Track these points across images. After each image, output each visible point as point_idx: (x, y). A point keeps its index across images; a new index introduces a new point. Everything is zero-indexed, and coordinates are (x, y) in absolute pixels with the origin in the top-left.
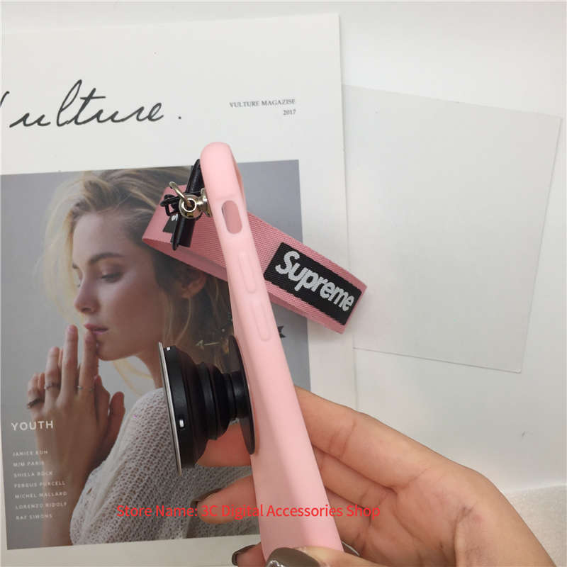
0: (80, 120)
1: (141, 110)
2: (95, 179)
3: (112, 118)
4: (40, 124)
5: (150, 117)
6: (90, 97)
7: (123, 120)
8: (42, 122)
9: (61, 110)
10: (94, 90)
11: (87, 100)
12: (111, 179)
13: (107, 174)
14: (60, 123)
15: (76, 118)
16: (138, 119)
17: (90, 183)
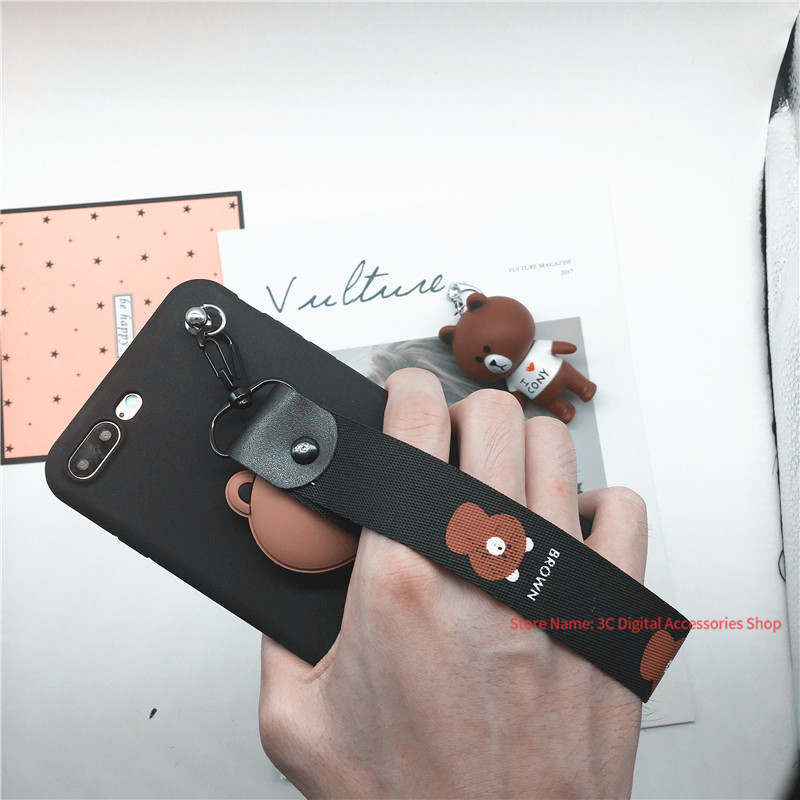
0: (364, 298)
1: (423, 282)
2: (381, 352)
3: (396, 293)
4: (327, 305)
5: (432, 289)
6: (374, 275)
7: (406, 294)
8: (329, 303)
9: (347, 289)
10: (377, 269)
11: (371, 278)
12: (398, 351)
13: (394, 347)
14: (347, 301)
15: (361, 296)
16: (421, 292)
17: (378, 356)
